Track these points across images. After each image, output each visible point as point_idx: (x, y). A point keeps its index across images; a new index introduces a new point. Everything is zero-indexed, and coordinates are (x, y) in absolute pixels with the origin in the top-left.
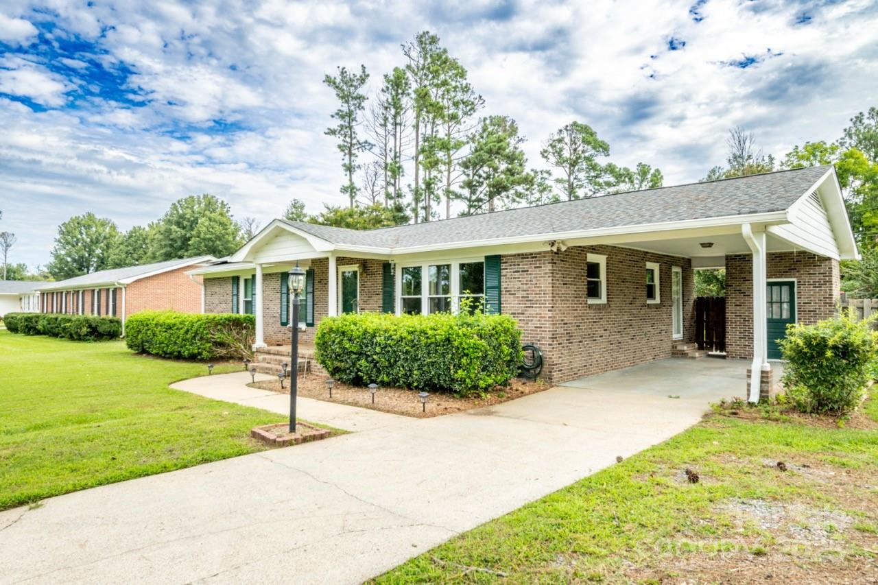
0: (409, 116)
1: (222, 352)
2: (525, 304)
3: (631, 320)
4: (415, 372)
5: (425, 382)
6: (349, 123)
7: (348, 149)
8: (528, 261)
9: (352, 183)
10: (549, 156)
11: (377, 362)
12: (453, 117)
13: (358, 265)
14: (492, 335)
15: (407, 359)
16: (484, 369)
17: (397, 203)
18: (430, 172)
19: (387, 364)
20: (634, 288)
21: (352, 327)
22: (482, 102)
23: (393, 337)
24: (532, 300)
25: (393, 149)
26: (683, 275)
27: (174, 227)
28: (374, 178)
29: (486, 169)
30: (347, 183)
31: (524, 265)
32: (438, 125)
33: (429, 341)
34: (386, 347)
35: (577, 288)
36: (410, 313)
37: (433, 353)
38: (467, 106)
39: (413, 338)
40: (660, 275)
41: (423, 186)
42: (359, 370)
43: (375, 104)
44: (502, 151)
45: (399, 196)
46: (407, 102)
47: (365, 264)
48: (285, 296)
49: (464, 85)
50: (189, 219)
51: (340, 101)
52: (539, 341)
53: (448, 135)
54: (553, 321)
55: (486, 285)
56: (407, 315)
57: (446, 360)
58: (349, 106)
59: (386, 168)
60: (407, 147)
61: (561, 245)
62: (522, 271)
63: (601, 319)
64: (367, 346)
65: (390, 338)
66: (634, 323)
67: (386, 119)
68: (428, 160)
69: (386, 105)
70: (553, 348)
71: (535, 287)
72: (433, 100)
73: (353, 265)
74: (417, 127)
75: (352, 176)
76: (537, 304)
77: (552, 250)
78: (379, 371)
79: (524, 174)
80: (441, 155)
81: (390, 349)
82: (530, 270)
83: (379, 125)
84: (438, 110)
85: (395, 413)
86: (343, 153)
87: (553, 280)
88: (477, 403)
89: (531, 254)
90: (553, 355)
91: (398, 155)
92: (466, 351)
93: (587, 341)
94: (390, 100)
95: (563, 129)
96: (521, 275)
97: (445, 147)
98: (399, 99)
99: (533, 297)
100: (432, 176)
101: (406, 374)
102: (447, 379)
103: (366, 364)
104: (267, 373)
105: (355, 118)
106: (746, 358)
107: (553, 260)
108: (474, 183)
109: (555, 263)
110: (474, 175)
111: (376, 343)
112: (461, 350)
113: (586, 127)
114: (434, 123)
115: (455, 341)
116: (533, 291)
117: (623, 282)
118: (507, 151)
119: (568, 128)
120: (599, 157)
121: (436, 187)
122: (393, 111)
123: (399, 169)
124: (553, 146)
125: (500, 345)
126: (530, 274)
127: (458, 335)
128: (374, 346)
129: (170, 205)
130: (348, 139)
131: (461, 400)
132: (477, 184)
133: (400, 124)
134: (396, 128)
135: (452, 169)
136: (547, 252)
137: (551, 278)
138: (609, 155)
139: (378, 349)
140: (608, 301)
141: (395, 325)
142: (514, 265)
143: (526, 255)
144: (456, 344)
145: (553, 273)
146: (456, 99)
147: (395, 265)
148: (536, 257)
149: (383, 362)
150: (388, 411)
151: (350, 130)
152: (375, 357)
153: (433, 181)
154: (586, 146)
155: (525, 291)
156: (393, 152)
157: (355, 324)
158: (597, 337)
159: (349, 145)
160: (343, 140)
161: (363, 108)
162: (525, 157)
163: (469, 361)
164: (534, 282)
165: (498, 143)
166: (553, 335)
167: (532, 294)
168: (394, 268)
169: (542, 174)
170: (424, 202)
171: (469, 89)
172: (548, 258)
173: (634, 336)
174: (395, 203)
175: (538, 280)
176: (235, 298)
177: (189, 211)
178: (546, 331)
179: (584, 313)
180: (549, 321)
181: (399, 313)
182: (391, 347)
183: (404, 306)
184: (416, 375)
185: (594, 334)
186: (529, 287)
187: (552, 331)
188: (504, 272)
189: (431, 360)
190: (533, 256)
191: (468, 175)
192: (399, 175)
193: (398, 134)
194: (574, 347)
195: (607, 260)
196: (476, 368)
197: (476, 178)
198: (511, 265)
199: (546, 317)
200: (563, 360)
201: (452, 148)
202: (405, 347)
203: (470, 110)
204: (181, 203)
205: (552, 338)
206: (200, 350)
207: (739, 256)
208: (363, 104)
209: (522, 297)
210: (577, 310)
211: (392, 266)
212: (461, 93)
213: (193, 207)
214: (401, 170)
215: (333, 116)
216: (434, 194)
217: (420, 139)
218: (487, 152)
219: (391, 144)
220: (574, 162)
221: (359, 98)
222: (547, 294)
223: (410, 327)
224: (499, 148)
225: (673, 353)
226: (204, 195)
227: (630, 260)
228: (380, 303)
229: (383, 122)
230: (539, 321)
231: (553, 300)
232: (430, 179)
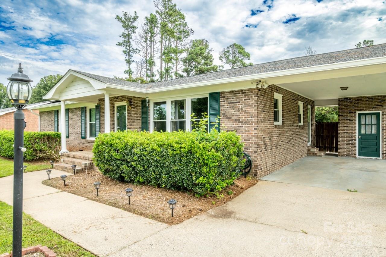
0: (158, 37)
1: (40, 155)
2: (238, 124)
3: (292, 135)
4: (164, 177)
5: (171, 184)
6: (128, 39)
7: (128, 53)
8: (240, 96)
9: (130, 69)
10: (223, 59)
11: (135, 167)
12: (179, 38)
13: (126, 102)
14: (225, 148)
15: (157, 166)
16: (220, 174)
17: (152, 79)
18: (167, 64)
19: (142, 169)
20: (294, 116)
21: (117, 141)
22: (192, 32)
23: (147, 149)
24: (243, 122)
25: (150, 53)
26: (311, 110)
27: (42, 90)
28: (141, 68)
29: (194, 63)
30: (128, 69)
31: (237, 98)
32: (171, 42)
33: (175, 152)
34: (141, 156)
35: (270, 114)
36: (159, 131)
37: (178, 162)
38: (185, 33)
39: (162, 150)
40: (303, 109)
41: (164, 71)
42: (122, 173)
43: (141, 31)
44: (202, 55)
45: (153, 76)
46: (157, 30)
47: (130, 100)
48: (84, 121)
49: (184, 23)
50: (50, 86)
51: (124, 29)
52: (247, 149)
53: (177, 47)
54: (257, 136)
55: (210, 112)
56: (157, 132)
57: (189, 168)
58: (128, 31)
59: (146, 62)
60: (156, 53)
61: (264, 83)
62: (235, 103)
63: (280, 134)
64: (127, 155)
65: (144, 149)
66: (293, 136)
67: (146, 39)
68: (167, 57)
69: (146, 31)
70: (258, 154)
71: (244, 113)
72: (169, 28)
73: (124, 102)
74: (161, 42)
75: (130, 65)
76: (246, 124)
77: (257, 87)
78: (136, 174)
79: (213, 65)
80: (173, 55)
81: (144, 158)
82: (241, 101)
83: (143, 42)
84: (171, 33)
85: (147, 216)
86: (125, 55)
87: (257, 108)
88: (214, 202)
89: (242, 91)
90: (257, 159)
91: (152, 56)
92: (206, 162)
93: (274, 149)
94: (148, 29)
95: (229, 46)
96: (234, 105)
97: (175, 52)
98: (153, 29)
99: (243, 120)
100: (169, 67)
101: (156, 177)
102: (189, 183)
103: (127, 168)
104: (64, 170)
105: (131, 37)
106: (350, 156)
107: (257, 94)
108: (189, 70)
109: (259, 97)
110: (189, 66)
111: (134, 153)
112: (201, 160)
113: (240, 46)
114: (169, 41)
115: (196, 152)
116: (243, 115)
117: (289, 112)
118: (204, 55)
119: (232, 46)
120: (245, 60)
121: (170, 72)
122: (150, 35)
123: (153, 63)
124: (225, 54)
125: (230, 155)
126: (241, 104)
127: (199, 148)
128: (132, 155)
129: (40, 79)
130: (128, 48)
131: (200, 199)
132: (190, 70)
133: (153, 41)
134: (151, 43)
135: (178, 63)
136: (254, 89)
137: (256, 107)
138: (250, 59)
139: (135, 158)
140: (283, 123)
141: (148, 140)
142: (230, 99)
143: (238, 91)
144: (197, 155)
145: (257, 103)
146: (180, 30)
147: (149, 101)
148: (246, 93)
149: (139, 167)
150: (141, 214)
151: (129, 43)
152: (133, 163)
153: (169, 69)
154: (240, 54)
155: (237, 116)
156: (150, 55)
157: (119, 139)
158: (278, 146)
159: (128, 50)
160: (125, 48)
161: (135, 32)
162: (213, 58)
163: (208, 170)
164: (244, 109)
165: (200, 50)
166: (258, 145)
167: (242, 118)
168: (149, 103)
169: (220, 67)
170: (165, 79)
171: (187, 25)
172: (255, 93)
173: (294, 144)
174: (151, 79)
175: (247, 109)
176: (56, 122)
177: (50, 82)
178: (253, 143)
179: (272, 131)
180: (255, 136)
181: (152, 131)
182: (145, 156)
183: (155, 126)
184: (165, 179)
185: (277, 144)
186: (240, 113)
187: (257, 143)
188: (222, 104)
189: (176, 168)
190: (243, 92)
191: (186, 66)
192: (153, 65)
193: (152, 46)
194: (268, 153)
195: (282, 98)
196: (214, 174)
197: (190, 67)
198: (227, 99)
199: (252, 134)
200: (262, 162)
201: (179, 52)
202: (155, 157)
203: (187, 35)
204: (45, 78)
205: (257, 148)
206: (25, 155)
207: (347, 98)
208: (135, 31)
209: (235, 120)
210: (269, 129)
211: (147, 101)
212: (183, 27)
213: (52, 80)
214: (154, 63)
215: (120, 36)
216: (169, 75)
217: (163, 48)
218: (195, 55)
219: (149, 51)
220: (235, 62)
221: (133, 28)
222: (254, 117)
223: (160, 141)
224: (201, 53)
225: (308, 153)
226: (57, 75)
227: (292, 99)
228: (140, 124)
229: (145, 40)
230: (248, 136)
231: (257, 122)
232: (168, 68)
